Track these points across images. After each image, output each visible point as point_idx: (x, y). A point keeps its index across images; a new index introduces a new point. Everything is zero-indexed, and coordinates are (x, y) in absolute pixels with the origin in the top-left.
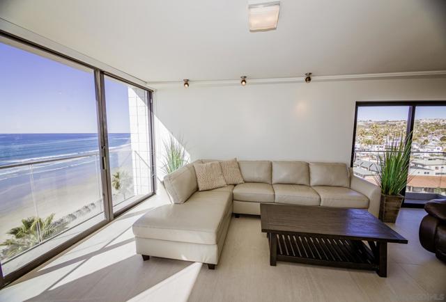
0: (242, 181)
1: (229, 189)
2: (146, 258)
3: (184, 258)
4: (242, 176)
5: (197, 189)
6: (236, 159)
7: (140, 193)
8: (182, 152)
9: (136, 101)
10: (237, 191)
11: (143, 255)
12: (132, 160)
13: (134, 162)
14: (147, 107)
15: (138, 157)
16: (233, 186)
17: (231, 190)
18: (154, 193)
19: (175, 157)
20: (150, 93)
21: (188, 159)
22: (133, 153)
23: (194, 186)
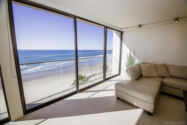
0: (168, 76)
1: (160, 79)
2: (118, 98)
3: (135, 105)
4: (169, 74)
5: (142, 76)
6: (165, 64)
7: (114, 73)
8: (134, 58)
9: (116, 37)
10: (165, 80)
11: (117, 97)
12: (112, 60)
13: (113, 61)
14: (120, 39)
15: (114, 59)
16: (162, 78)
17: (161, 80)
18: (119, 74)
19: (131, 60)
20: (122, 33)
21: (137, 62)
22: (113, 57)
23: (140, 74)
